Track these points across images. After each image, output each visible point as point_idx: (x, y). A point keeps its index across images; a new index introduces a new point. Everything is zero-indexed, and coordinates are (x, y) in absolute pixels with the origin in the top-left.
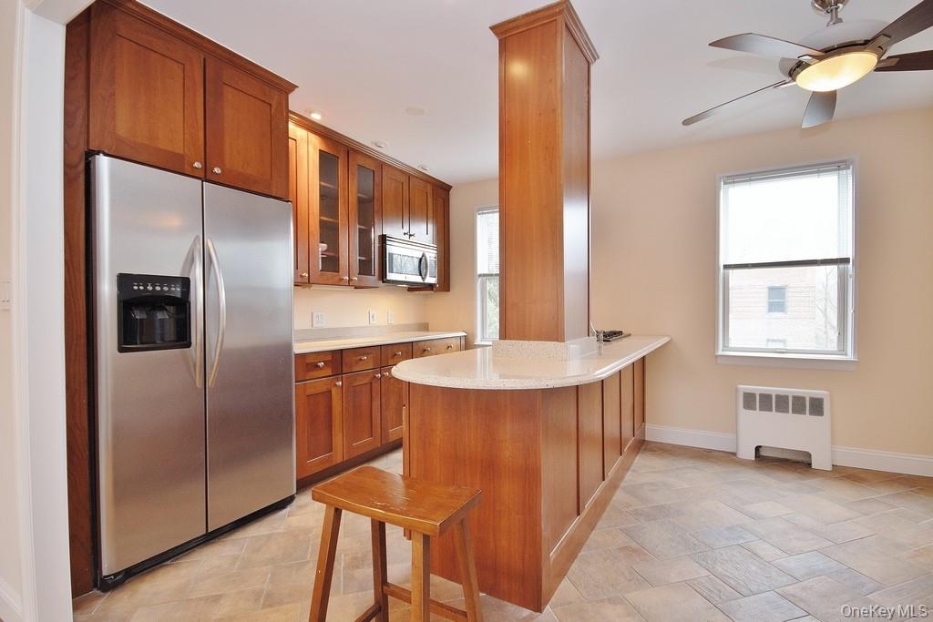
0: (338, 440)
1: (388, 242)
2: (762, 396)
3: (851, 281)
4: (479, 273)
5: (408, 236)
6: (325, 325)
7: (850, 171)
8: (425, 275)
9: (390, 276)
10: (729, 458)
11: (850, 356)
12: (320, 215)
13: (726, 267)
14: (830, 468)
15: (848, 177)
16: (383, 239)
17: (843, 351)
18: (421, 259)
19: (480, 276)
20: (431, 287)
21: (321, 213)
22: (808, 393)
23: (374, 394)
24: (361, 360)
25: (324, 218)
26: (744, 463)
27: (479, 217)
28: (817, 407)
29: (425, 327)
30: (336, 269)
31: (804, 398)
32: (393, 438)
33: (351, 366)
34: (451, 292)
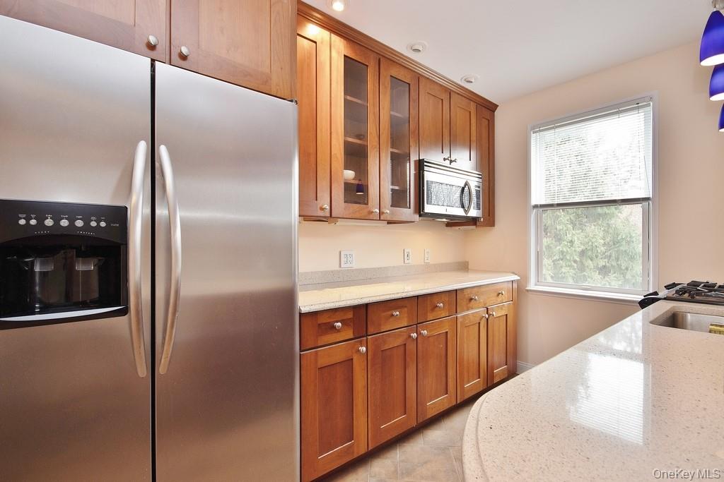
0: (361, 424)
1: (426, 168)
4: (534, 202)
5: (448, 162)
6: (356, 265)
8: (469, 207)
9: (429, 209)
12: (345, 136)
16: (421, 165)
18: (463, 189)
19: (536, 206)
20: (474, 221)
21: (346, 133)
23: (408, 359)
24: (392, 315)
25: (350, 140)
27: (533, 136)
29: (464, 267)
30: (364, 200)
32: (431, 414)
33: (379, 325)
34: (496, 226)
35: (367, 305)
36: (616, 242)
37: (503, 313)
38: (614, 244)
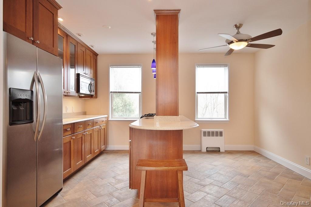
1: (80, 77)
2: (208, 132)
3: (227, 98)
4: (110, 91)
5: (85, 74)
7: (227, 68)
9: (81, 91)
10: (199, 152)
11: (227, 119)
13: (197, 93)
14: (224, 151)
15: (227, 69)
16: (78, 75)
17: (226, 118)
18: (89, 84)
20: (92, 96)
22: (219, 130)
23: (83, 142)
26: (204, 153)
27: (111, 68)
28: (221, 134)
29: (85, 113)
31: (218, 132)
32: (88, 160)
33: (77, 130)
34: (98, 99)
35: (74, 123)
36: (125, 105)
37: (104, 128)
38: (125, 106)
